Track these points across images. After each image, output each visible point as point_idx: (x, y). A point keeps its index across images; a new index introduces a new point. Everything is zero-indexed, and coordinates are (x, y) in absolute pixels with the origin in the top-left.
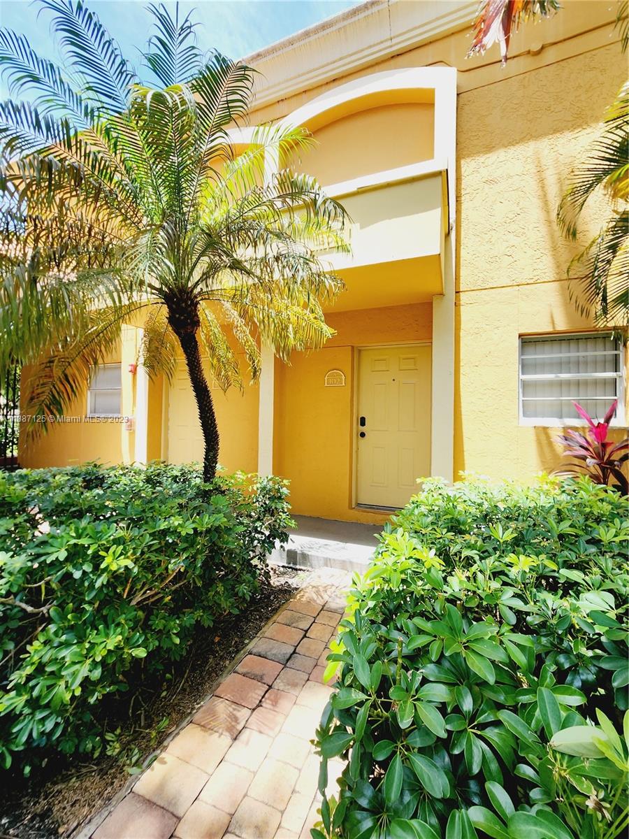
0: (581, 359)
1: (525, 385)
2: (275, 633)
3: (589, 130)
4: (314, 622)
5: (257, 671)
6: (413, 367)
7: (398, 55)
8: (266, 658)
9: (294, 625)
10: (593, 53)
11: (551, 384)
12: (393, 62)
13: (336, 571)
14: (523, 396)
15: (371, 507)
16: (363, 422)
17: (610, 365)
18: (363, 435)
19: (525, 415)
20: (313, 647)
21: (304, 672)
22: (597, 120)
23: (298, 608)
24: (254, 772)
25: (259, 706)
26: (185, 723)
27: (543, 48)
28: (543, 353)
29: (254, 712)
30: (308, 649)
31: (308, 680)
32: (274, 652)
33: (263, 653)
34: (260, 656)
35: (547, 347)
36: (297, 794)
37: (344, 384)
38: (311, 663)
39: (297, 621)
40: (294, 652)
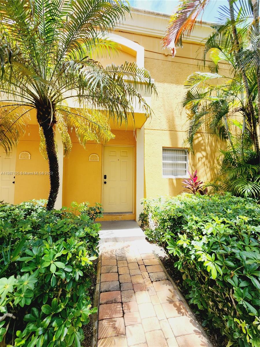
0: (177, 157)
1: (164, 164)
2: (105, 279)
3: (180, 86)
4: (118, 267)
5: (110, 299)
6: (126, 155)
7: (122, 32)
8: (110, 291)
9: (111, 271)
10: (180, 64)
11: (170, 164)
12: (120, 33)
13: (111, 243)
14: (163, 168)
15: (109, 213)
16: (105, 177)
17: (184, 159)
18: (105, 183)
19: (163, 174)
20: (126, 278)
21: (130, 290)
22: (182, 84)
23: (107, 264)
24: (145, 343)
25: (124, 313)
26: (94, 342)
27: (168, 55)
28: (168, 154)
29: (124, 317)
30: (124, 279)
31: (135, 292)
32: (112, 286)
33: (107, 290)
34: (106, 291)
35: (169, 152)
36: (168, 339)
37: (98, 160)
38: (130, 285)
39: (111, 269)
40: (120, 283)
